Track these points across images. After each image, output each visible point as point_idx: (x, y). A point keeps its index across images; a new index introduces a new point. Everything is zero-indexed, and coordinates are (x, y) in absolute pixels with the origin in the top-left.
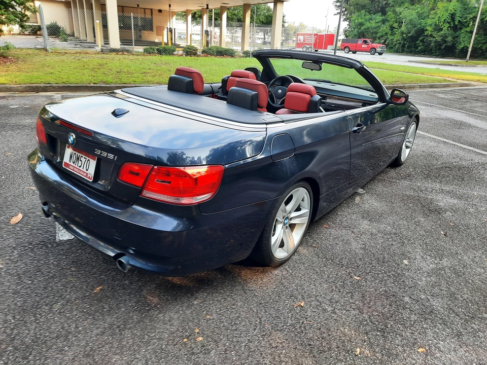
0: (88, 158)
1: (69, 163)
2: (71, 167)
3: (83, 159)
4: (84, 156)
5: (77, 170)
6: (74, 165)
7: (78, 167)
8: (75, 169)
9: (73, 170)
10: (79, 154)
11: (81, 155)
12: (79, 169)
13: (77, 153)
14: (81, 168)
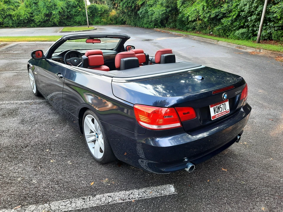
0: (224, 103)
1: (215, 115)
2: (216, 116)
3: (222, 106)
4: (221, 104)
5: (220, 115)
6: (218, 113)
7: (221, 112)
8: (219, 115)
9: (218, 116)
10: (218, 105)
11: (220, 105)
12: (221, 113)
13: (217, 106)
14: (222, 111)
